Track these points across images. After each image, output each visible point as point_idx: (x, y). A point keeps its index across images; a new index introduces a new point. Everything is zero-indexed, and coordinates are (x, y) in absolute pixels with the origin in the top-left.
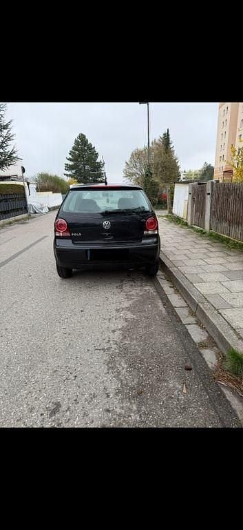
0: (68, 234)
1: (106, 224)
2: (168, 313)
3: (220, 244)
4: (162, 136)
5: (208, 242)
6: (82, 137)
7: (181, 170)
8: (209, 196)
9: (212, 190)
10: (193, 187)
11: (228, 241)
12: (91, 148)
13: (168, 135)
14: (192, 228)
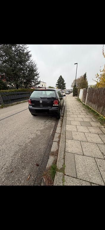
0: (31, 104)
1: (41, 101)
2: (52, 135)
3: (87, 110)
4: (84, 75)
5: (84, 108)
6: (61, 76)
7: (88, 85)
8: (87, 93)
9: (89, 91)
10: (84, 90)
11: (91, 109)
12: (63, 79)
13: (86, 74)
14: (82, 103)
